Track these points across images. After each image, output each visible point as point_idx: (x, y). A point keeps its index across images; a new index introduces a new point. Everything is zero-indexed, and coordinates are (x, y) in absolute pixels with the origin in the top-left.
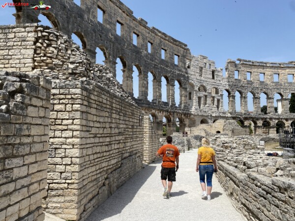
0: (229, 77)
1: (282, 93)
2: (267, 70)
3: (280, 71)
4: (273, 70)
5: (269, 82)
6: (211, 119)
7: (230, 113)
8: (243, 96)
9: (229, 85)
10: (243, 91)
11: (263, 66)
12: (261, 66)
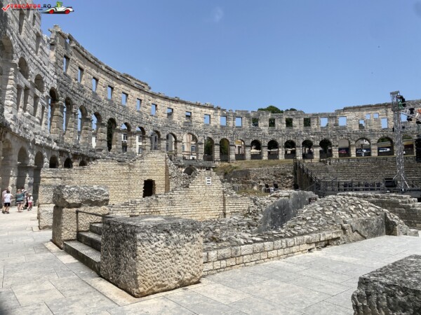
0: (56, 63)
1: (116, 120)
2: (102, 75)
3: (115, 83)
4: (108, 79)
5: (103, 98)
6: (32, 150)
7: (56, 141)
8: (74, 110)
9: (58, 80)
10: (73, 101)
11: (98, 67)
12: (96, 65)
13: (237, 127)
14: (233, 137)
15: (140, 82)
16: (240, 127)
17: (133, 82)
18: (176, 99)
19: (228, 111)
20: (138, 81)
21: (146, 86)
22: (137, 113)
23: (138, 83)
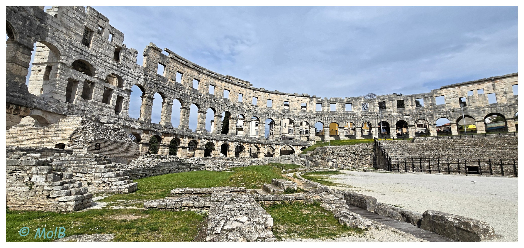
0: (147, 68)
1: (216, 109)
2: (203, 77)
3: (216, 82)
4: (210, 80)
5: (203, 93)
7: (140, 123)
9: (145, 80)
10: (167, 94)
11: (199, 72)
12: (196, 70)
13: (331, 112)
14: (328, 121)
15: (242, 81)
16: (335, 112)
17: (235, 81)
18: (275, 92)
19: (323, 98)
20: (240, 80)
21: (247, 84)
22: (237, 104)
23: (240, 82)
